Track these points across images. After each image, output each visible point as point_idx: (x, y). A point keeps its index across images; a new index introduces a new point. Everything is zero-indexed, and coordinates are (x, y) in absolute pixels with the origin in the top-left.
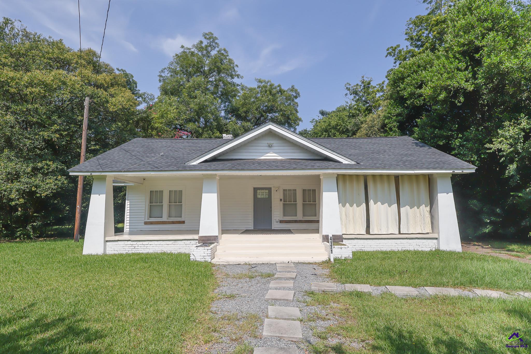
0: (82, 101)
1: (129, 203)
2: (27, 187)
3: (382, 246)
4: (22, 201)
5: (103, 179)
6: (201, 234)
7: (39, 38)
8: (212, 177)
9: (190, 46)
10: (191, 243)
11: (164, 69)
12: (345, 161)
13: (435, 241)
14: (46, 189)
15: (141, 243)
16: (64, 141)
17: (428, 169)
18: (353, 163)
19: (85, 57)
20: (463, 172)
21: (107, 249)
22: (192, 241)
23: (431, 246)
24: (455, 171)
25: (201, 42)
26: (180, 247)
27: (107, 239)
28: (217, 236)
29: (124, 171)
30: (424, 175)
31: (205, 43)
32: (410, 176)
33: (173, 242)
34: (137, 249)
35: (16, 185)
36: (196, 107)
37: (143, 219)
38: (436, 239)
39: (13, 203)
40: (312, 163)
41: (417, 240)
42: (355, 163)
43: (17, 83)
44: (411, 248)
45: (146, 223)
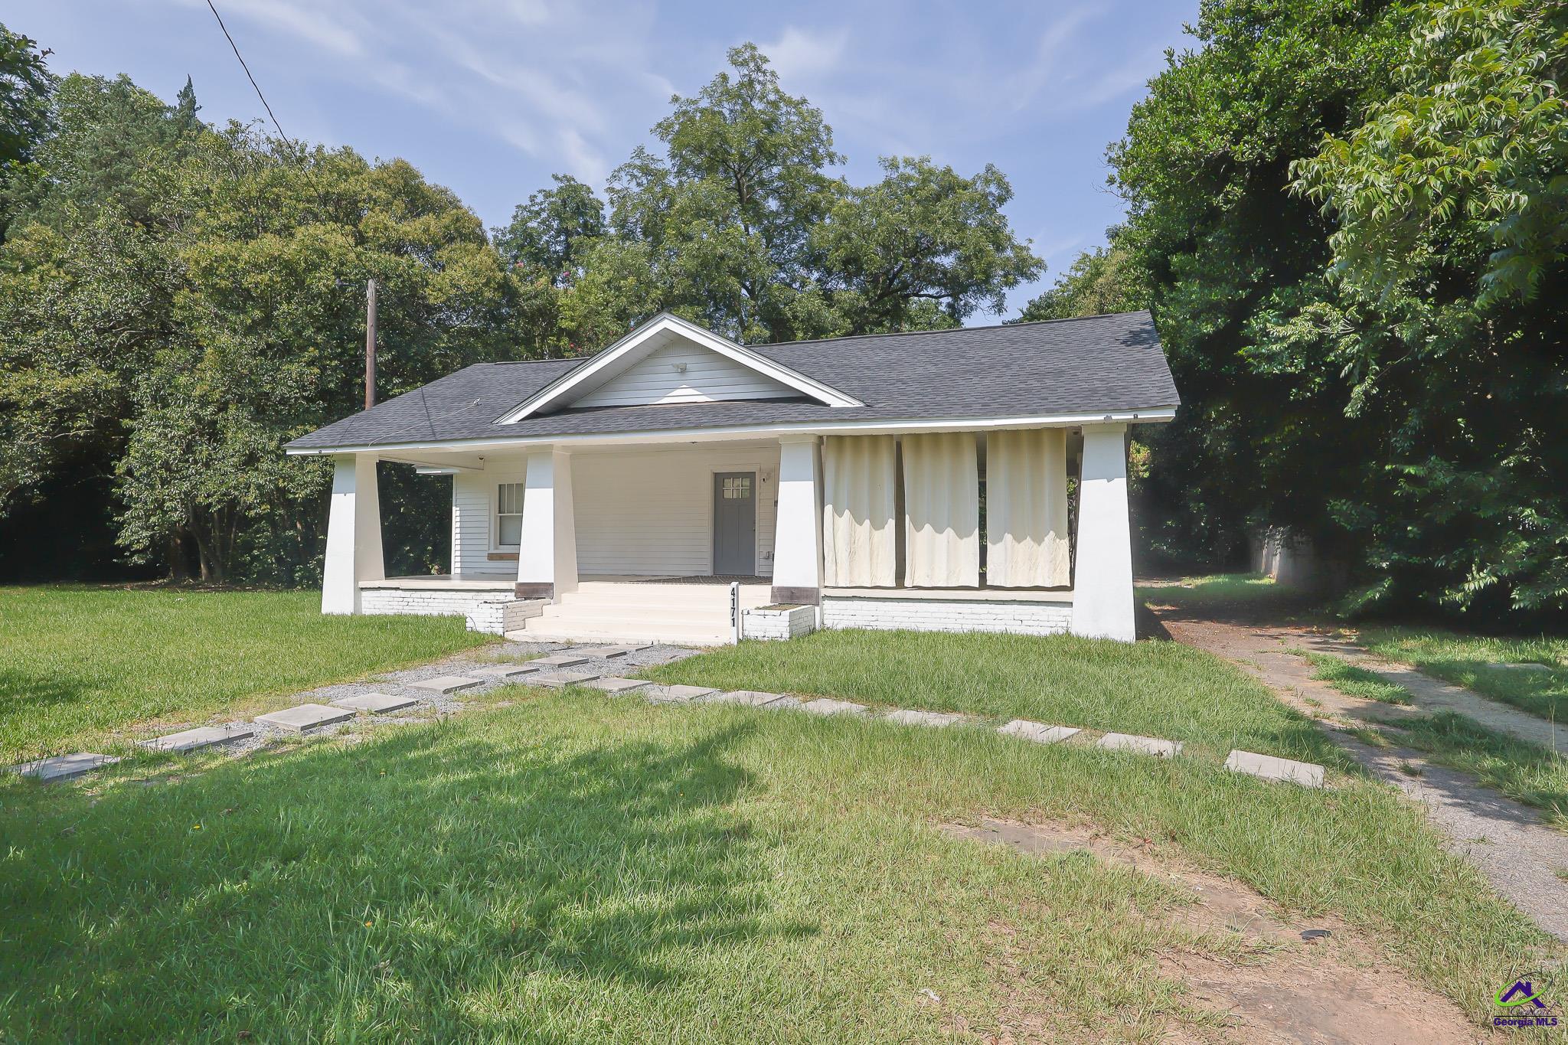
0: (363, 288)
1: (458, 513)
2: (270, 481)
3: (923, 620)
4: (266, 508)
5: (350, 460)
6: (521, 580)
7: (302, 151)
8: (545, 452)
9: (694, 95)
10: (507, 598)
11: (619, 171)
12: (836, 400)
14: (305, 483)
15: (418, 594)
16: (332, 381)
17: (1071, 411)
18: (857, 404)
19: (390, 181)
20: (1136, 417)
21: (364, 604)
22: (509, 594)
23: (1053, 624)
24: (1114, 417)
25: (724, 78)
27: (362, 584)
28: (551, 584)
29: (373, 445)
30: (1055, 431)
31: (735, 77)
32: (1014, 434)
33: (474, 594)
34: (411, 608)
35: (255, 478)
36: (692, 265)
37: (486, 548)
39: (252, 513)
40: (756, 410)
41: (1015, 607)
42: (862, 405)
43: (230, 266)
44: (997, 628)
45: (492, 557)
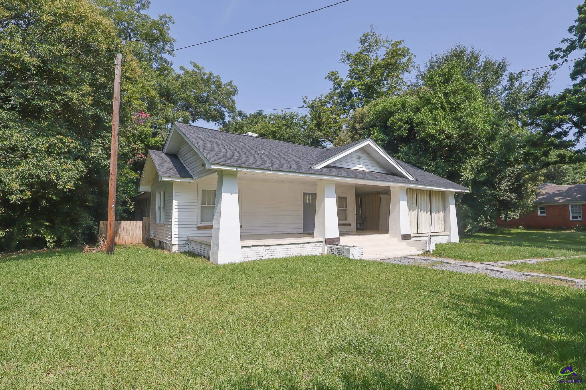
1: (176, 204)
5: (233, 175)
10: (316, 246)
12: (410, 178)
13: (447, 237)
15: (274, 247)
18: (414, 180)
22: (317, 244)
23: (446, 240)
26: (308, 250)
28: (337, 238)
32: (435, 192)
33: (301, 245)
34: (270, 255)
37: (196, 223)
38: (448, 235)
42: (416, 181)
45: (199, 228)
